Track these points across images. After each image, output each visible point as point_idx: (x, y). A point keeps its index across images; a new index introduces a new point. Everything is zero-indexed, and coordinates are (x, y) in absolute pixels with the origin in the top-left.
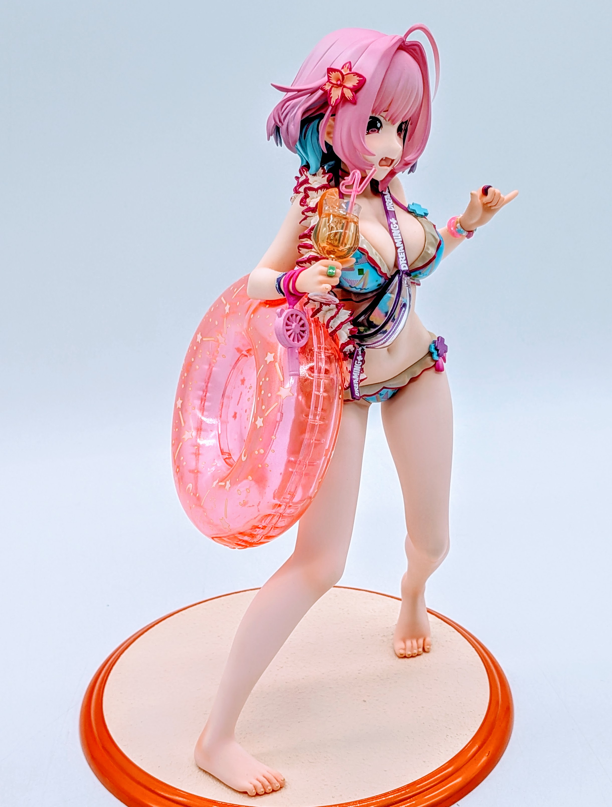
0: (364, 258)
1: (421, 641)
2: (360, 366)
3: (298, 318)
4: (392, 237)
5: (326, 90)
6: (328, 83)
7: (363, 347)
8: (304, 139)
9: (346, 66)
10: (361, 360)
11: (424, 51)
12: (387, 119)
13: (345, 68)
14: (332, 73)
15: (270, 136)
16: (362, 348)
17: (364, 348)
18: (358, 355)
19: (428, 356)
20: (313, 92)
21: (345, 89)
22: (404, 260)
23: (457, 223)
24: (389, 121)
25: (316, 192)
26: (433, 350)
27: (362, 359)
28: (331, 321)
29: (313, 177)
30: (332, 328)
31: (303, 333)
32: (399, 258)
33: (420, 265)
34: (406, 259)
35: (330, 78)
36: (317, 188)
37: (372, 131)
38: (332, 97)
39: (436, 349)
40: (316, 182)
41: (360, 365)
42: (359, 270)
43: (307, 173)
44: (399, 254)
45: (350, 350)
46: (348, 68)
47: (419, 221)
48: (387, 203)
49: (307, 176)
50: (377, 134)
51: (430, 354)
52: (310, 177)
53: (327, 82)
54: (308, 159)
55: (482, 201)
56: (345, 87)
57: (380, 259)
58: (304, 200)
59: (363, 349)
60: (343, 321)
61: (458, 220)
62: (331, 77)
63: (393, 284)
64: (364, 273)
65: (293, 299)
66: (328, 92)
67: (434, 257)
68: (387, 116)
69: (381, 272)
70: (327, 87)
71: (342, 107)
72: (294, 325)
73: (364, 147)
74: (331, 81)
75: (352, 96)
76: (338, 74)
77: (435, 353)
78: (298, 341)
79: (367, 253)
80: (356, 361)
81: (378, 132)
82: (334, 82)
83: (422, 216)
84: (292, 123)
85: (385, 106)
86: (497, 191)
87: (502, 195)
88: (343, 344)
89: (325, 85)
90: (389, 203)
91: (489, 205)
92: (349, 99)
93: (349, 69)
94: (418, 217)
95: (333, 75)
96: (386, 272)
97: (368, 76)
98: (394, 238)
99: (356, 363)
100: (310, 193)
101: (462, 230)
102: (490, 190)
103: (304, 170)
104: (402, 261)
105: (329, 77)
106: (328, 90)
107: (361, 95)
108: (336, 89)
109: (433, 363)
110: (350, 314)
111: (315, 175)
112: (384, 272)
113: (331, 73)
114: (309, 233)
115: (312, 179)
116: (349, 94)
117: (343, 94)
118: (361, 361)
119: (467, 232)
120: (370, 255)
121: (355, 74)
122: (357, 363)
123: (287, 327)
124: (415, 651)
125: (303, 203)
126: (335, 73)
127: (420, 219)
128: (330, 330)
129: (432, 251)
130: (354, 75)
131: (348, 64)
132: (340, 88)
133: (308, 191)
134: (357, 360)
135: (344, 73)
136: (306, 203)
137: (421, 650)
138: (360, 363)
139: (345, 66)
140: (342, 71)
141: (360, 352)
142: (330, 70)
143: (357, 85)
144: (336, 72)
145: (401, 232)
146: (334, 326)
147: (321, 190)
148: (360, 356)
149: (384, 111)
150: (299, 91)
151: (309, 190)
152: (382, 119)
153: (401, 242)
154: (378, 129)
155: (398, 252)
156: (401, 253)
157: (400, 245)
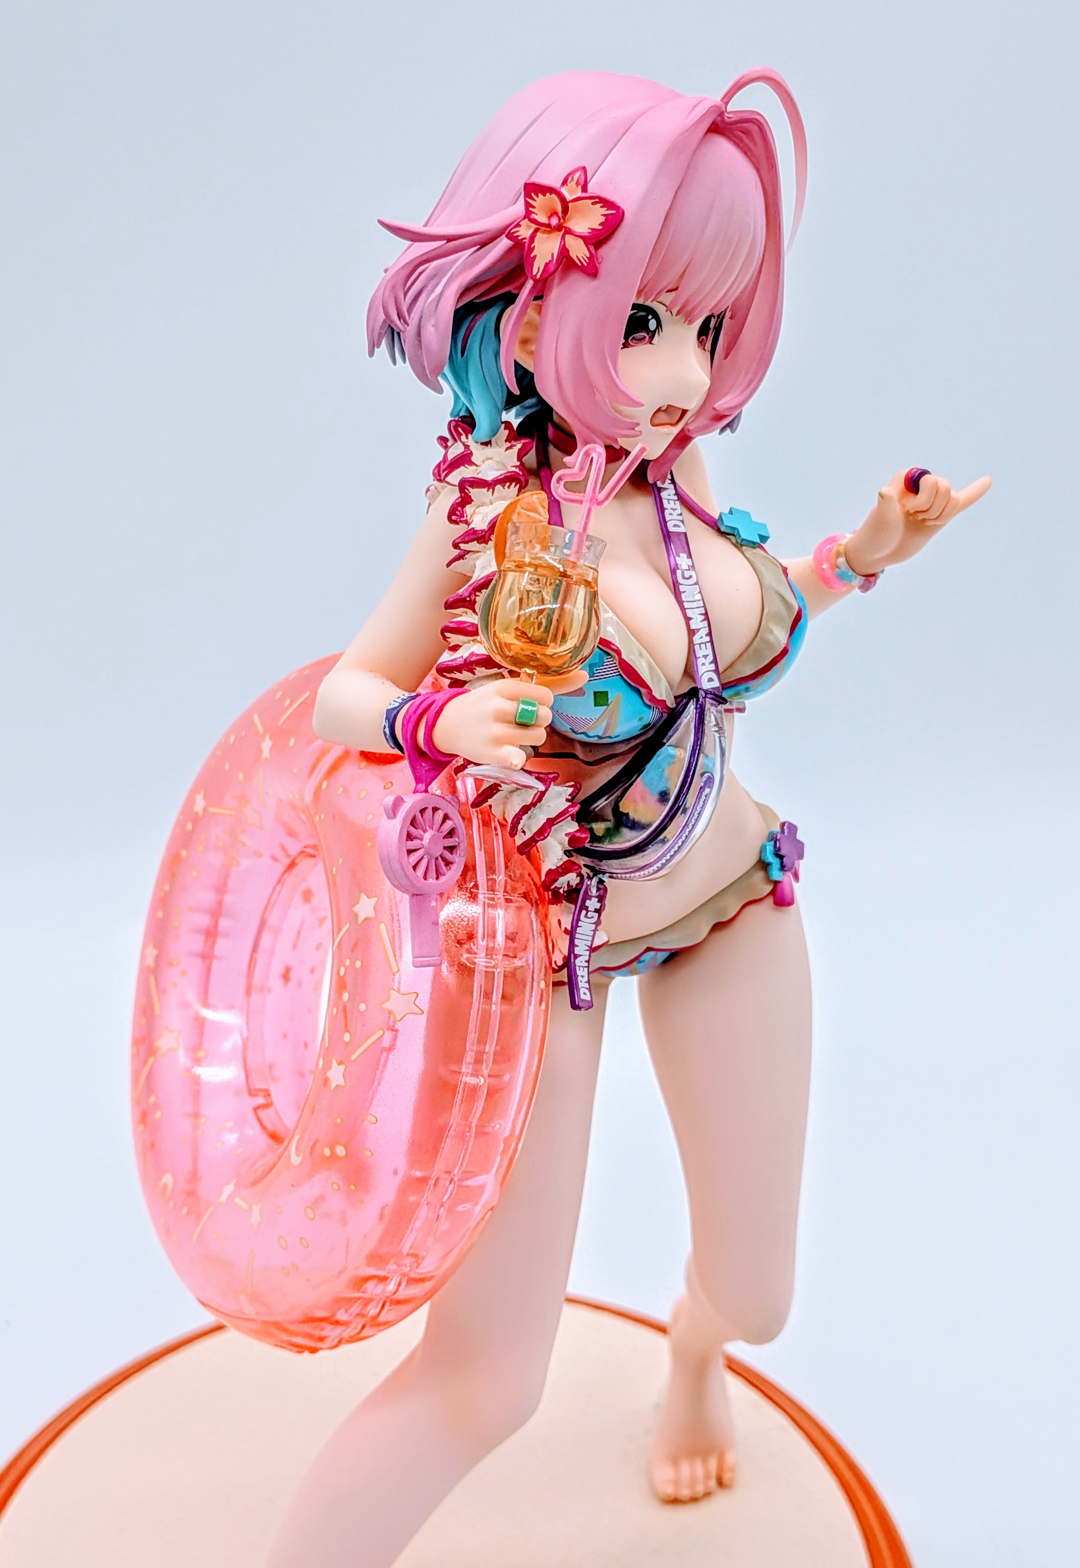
0: (610, 664)
1: (713, 1464)
2: (593, 923)
3: (440, 815)
4: (680, 603)
5: (520, 238)
6: (526, 220)
7: (601, 876)
8: (462, 355)
9: (572, 179)
10: (596, 909)
11: (772, 134)
12: (675, 311)
13: (572, 184)
14: (538, 197)
15: (376, 349)
16: (600, 879)
17: (605, 878)
18: (590, 898)
19: (756, 871)
20: (486, 241)
21: (567, 237)
22: (711, 663)
23: (838, 555)
24: (679, 316)
25: (491, 490)
26: (770, 858)
27: (598, 908)
28: (523, 817)
29: (483, 449)
30: (524, 832)
31: (451, 853)
32: (696, 658)
33: (749, 671)
34: (715, 661)
35: (531, 209)
36: (493, 480)
37: (635, 340)
38: (535, 256)
39: (778, 855)
40: (490, 461)
41: (593, 919)
42: (595, 693)
43: (467, 438)
44: (697, 647)
45: (569, 882)
46: (577, 183)
47: (745, 556)
48: (667, 512)
49: (467, 447)
50: (649, 345)
51: (763, 865)
52: (475, 448)
53: (524, 218)
54: (470, 401)
55: (904, 506)
56: (569, 232)
57: (651, 668)
58: (459, 509)
59: (601, 882)
60: (553, 816)
61: (842, 549)
62: (534, 207)
63: (680, 724)
64: (609, 702)
65: (426, 768)
66: (526, 245)
67: (785, 652)
68: (673, 304)
69: (653, 699)
70: (524, 232)
71: (560, 283)
72: (427, 836)
73: (616, 385)
74: (533, 216)
75: (588, 256)
76: (553, 199)
77: (775, 862)
78: (438, 875)
79: (618, 652)
80: (584, 912)
81: (650, 342)
82: (542, 218)
83: (754, 545)
84: (432, 322)
85: (669, 279)
86: (943, 483)
87: (953, 493)
88: (550, 870)
89: (518, 225)
90: (672, 511)
91: (921, 517)
92: (580, 264)
93: (580, 187)
94: (744, 548)
95: (539, 201)
96: (664, 698)
97: (627, 204)
98: (686, 605)
99: (581, 916)
100: (474, 492)
101: (851, 573)
102: (924, 481)
103: (460, 430)
104: (703, 664)
105: (528, 205)
106: (525, 238)
107: (610, 253)
108: (545, 235)
109: (769, 888)
110: (569, 795)
111: (487, 443)
112: (659, 697)
113: (533, 195)
114: (469, 596)
115: (479, 454)
116: (579, 251)
117: (564, 251)
118: (596, 911)
119: (864, 578)
120: (624, 656)
121: (598, 200)
122: (586, 916)
123: (409, 843)
124: (700, 1489)
125: (457, 515)
126: (544, 195)
127: (749, 551)
128: (520, 839)
129: (780, 636)
130: (594, 203)
131: (578, 174)
132: (558, 233)
133: (470, 489)
134: (587, 908)
135: (569, 197)
136: (463, 517)
137: (713, 1483)
138: (592, 917)
139: (570, 179)
140: (564, 191)
141: (594, 891)
142: (532, 189)
143: (601, 227)
144: (548, 195)
145: (702, 592)
146: (529, 829)
147: (503, 487)
148: (593, 898)
149: (667, 292)
150: (450, 239)
151: (472, 487)
152: (660, 310)
153: (703, 617)
154: (651, 334)
155: (696, 642)
156: (702, 643)
157: (700, 623)
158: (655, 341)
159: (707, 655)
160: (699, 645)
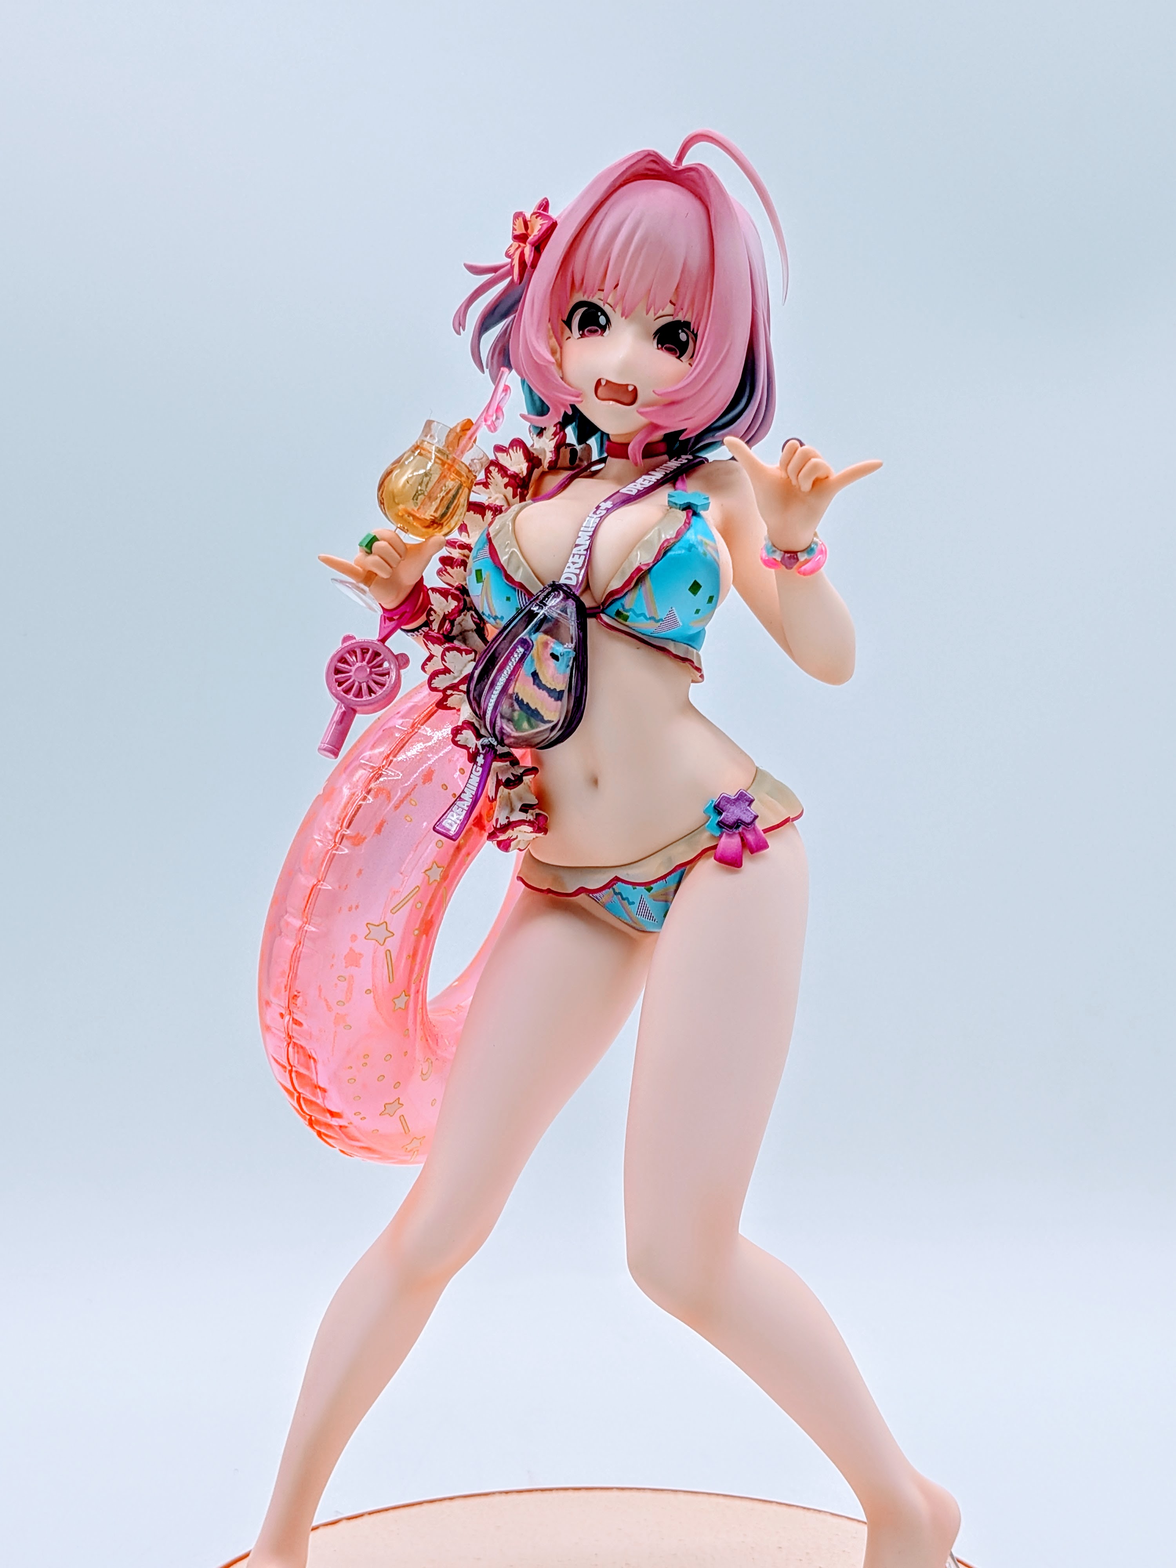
0: (486, 548)
2: (478, 777)
6: (513, 240)
14: (516, 221)
22: (576, 568)
34: (581, 567)
35: (515, 232)
37: (590, 331)
38: (514, 265)
39: (716, 809)
41: (479, 774)
42: (477, 571)
44: (571, 556)
50: (600, 338)
57: (514, 555)
62: (516, 230)
64: (483, 578)
66: (512, 258)
67: (642, 570)
69: (510, 579)
74: (515, 235)
76: (521, 221)
77: (713, 818)
80: (475, 766)
81: (602, 334)
88: (456, 727)
90: (639, 485)
92: (528, 263)
95: (517, 224)
96: (522, 581)
98: (581, 529)
99: (474, 772)
104: (569, 567)
106: (512, 254)
109: (710, 844)
112: (518, 581)
116: (529, 254)
117: (523, 256)
118: (481, 766)
120: (493, 541)
122: (476, 770)
123: (340, 664)
132: (523, 245)
134: (476, 763)
135: (528, 218)
142: (515, 216)
149: (599, 289)
153: (589, 538)
154: (603, 329)
155: (573, 552)
156: (578, 554)
157: (584, 541)
158: (606, 334)
159: (577, 563)
160: (574, 555)
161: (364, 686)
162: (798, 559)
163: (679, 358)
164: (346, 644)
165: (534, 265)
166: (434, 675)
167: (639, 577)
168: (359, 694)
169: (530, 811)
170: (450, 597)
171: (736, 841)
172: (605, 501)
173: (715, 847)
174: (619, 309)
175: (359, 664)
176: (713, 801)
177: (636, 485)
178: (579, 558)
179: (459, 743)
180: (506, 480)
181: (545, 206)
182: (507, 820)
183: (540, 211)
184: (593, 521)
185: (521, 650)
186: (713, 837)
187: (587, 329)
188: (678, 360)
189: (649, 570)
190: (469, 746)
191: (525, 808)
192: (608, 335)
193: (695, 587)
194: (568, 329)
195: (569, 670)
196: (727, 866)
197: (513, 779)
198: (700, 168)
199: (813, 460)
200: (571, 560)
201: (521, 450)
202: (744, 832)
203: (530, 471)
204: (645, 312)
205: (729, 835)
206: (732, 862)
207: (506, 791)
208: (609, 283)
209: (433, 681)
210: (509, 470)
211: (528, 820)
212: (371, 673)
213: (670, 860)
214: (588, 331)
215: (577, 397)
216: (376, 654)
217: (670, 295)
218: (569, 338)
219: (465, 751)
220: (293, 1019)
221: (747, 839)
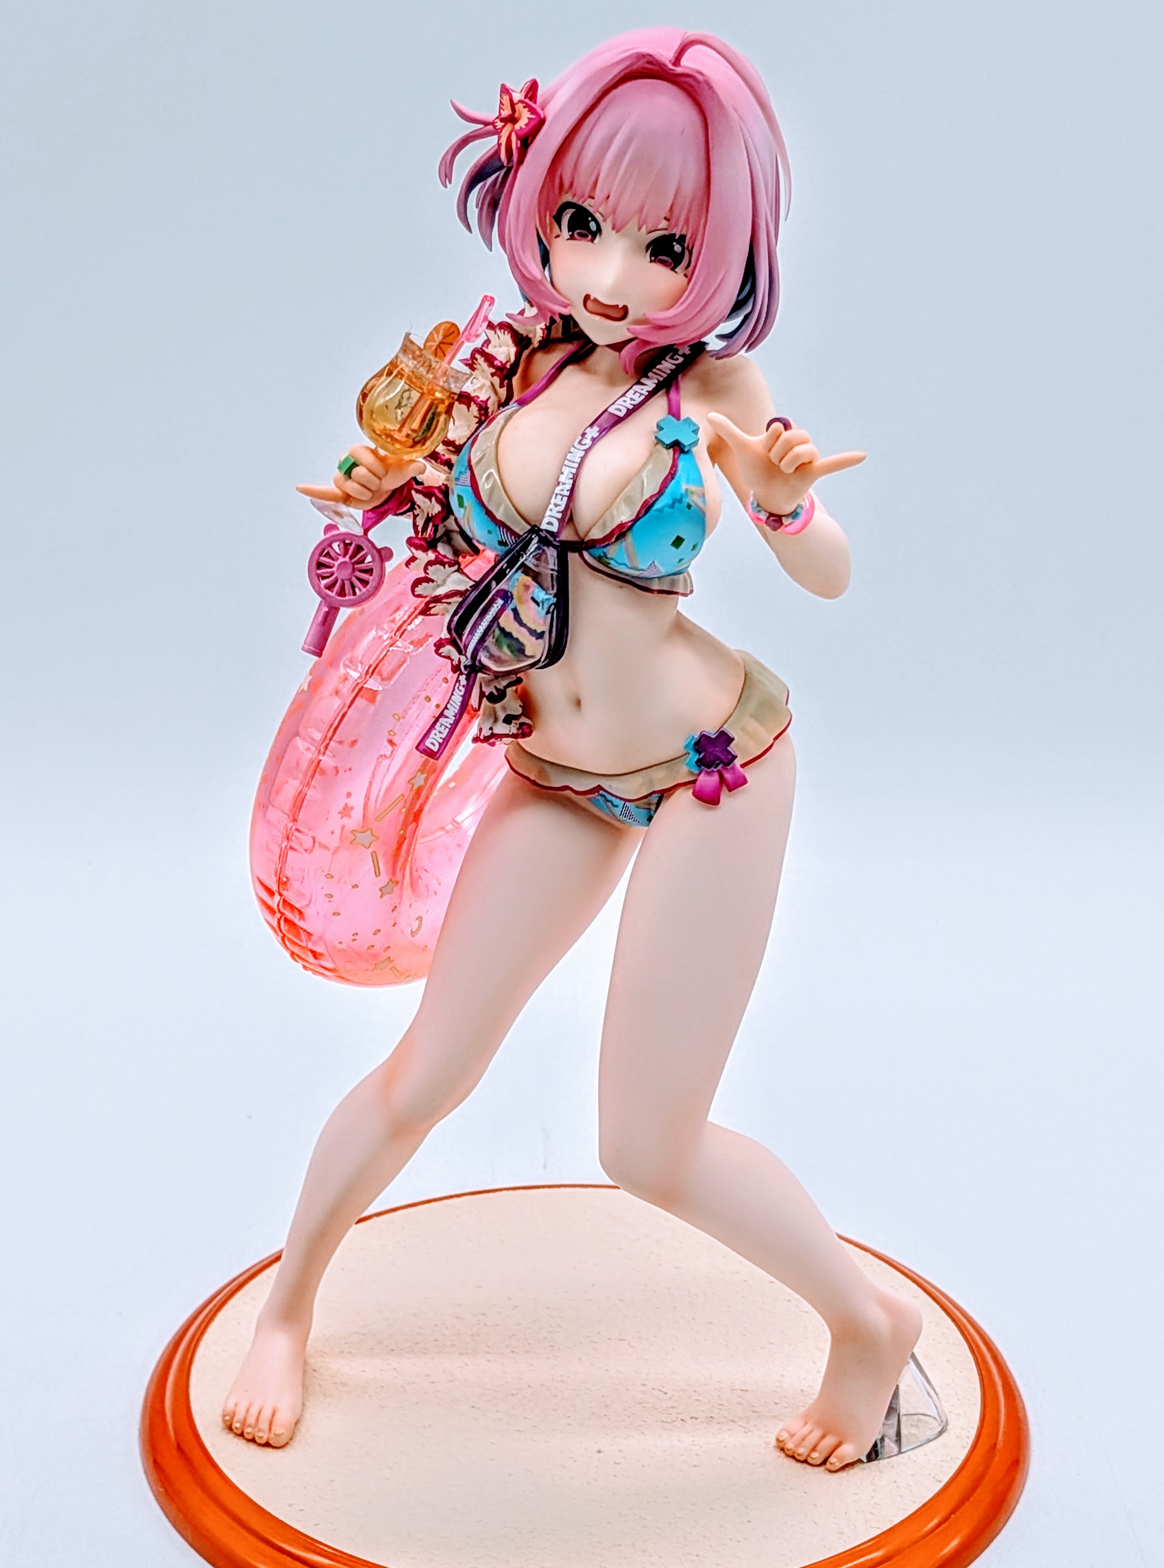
0: (468, 475)
2: (461, 696)
6: (499, 115)
18: (462, 674)
21: (513, 133)
22: (559, 512)
26: (689, 748)
34: (565, 513)
38: (501, 144)
42: (458, 496)
44: (553, 496)
47: (652, 451)
48: (623, 399)
50: (590, 243)
56: (514, 128)
62: (503, 105)
64: (465, 506)
66: (499, 135)
70: (499, 124)
74: (502, 111)
80: (457, 684)
81: (592, 241)
83: (665, 446)
88: (441, 638)
94: (658, 445)
95: (505, 100)
98: (567, 463)
99: (456, 688)
104: (551, 509)
105: (501, 103)
106: (499, 129)
109: (692, 778)
113: (503, 95)
117: (510, 142)
118: (463, 686)
120: (475, 472)
121: (526, 105)
123: (324, 559)
124: (803, 1451)
127: (658, 449)
134: (459, 682)
137: (817, 1456)
138: (461, 690)
140: (516, 96)
142: (503, 90)
144: (507, 95)
153: (573, 476)
154: (594, 235)
155: (556, 492)
156: (561, 495)
157: (566, 479)
158: (596, 241)
159: (559, 505)
160: (557, 495)
161: (347, 584)
162: (782, 524)
163: (673, 269)
164: (329, 535)
165: (521, 161)
166: (417, 582)
167: (621, 532)
168: (342, 593)
169: (513, 721)
170: (433, 499)
171: (715, 778)
172: (592, 425)
173: (694, 782)
174: (609, 221)
175: (341, 560)
176: (693, 737)
177: (625, 401)
178: (562, 499)
179: (442, 654)
180: (493, 370)
181: (532, 89)
182: (491, 732)
183: (527, 100)
184: (577, 455)
185: (500, 602)
186: (691, 773)
187: (578, 231)
188: (673, 272)
189: (630, 528)
190: (453, 658)
191: (508, 720)
192: (598, 243)
193: (678, 542)
194: (556, 226)
195: (549, 615)
196: (705, 804)
197: (496, 694)
198: (698, 76)
199: (798, 449)
200: (553, 501)
201: (509, 335)
202: (724, 772)
203: (518, 355)
204: (636, 229)
205: (709, 774)
206: (710, 799)
207: (491, 705)
208: (600, 193)
209: (416, 589)
210: (496, 359)
211: (510, 734)
212: (354, 570)
213: (651, 782)
214: (579, 234)
215: (565, 307)
216: (359, 548)
217: (665, 212)
218: (558, 236)
219: (449, 662)
220: (285, 901)
221: (725, 779)
